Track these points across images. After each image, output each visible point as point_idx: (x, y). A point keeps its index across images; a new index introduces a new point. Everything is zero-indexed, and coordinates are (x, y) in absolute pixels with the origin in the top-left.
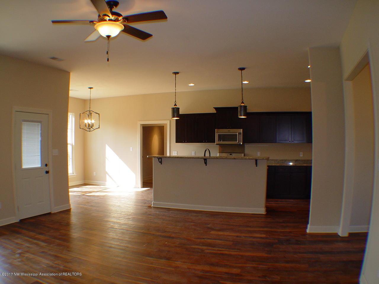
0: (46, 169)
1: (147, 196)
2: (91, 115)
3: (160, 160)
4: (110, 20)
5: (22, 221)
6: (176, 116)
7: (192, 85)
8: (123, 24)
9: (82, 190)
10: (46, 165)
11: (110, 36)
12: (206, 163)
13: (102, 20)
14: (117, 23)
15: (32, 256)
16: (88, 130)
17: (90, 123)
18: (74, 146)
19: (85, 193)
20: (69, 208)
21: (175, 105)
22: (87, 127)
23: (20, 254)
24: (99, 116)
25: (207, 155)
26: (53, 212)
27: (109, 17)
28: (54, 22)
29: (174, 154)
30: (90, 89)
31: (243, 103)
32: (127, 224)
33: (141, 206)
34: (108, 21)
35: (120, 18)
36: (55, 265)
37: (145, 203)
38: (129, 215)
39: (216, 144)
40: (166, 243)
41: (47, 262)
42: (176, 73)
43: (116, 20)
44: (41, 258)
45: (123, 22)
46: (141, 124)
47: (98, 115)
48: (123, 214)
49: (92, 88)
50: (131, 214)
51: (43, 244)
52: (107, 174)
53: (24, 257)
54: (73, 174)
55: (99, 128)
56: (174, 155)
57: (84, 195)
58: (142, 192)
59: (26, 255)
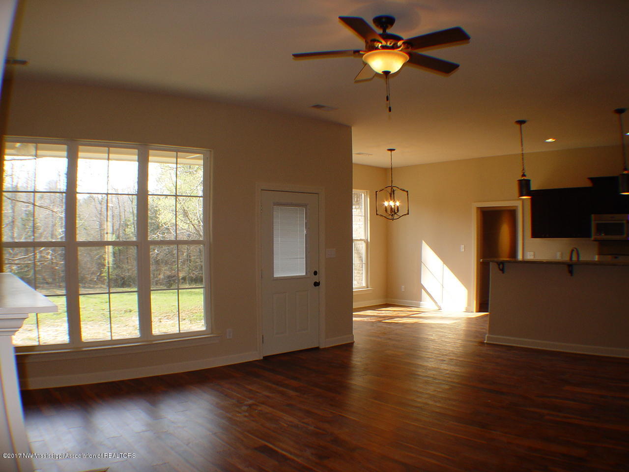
0: (316, 279)
1: (483, 326)
2: (394, 194)
3: (501, 266)
4: (384, 47)
5: (266, 358)
6: (524, 193)
7: (550, 140)
8: (404, 52)
9: (379, 314)
10: (315, 273)
11: (390, 72)
12: (571, 272)
13: (371, 48)
14: (396, 51)
15: (268, 409)
16: (390, 217)
17: (393, 207)
18: (369, 243)
19: (383, 319)
20: (352, 341)
21: (524, 175)
22: (390, 213)
23: (250, 406)
24: (408, 194)
25: (574, 258)
26: (321, 347)
27: (381, 43)
28: (297, 56)
29: (530, 256)
30: (390, 152)
31: (625, 169)
32: (438, 368)
33: (468, 341)
34: (380, 48)
35: (399, 43)
36: (302, 424)
37: (477, 337)
38: (446, 355)
39: (592, 238)
40: (489, 401)
41: (291, 419)
42: (521, 122)
43: (394, 47)
44: (282, 413)
45: (405, 49)
46: (478, 208)
47: (406, 193)
48: (436, 354)
49: (394, 150)
50: (449, 353)
51: (292, 393)
52: (423, 290)
53: (256, 410)
54: (367, 288)
55: (408, 214)
56: (528, 258)
57: (380, 322)
58: (477, 318)
59: (259, 408)
